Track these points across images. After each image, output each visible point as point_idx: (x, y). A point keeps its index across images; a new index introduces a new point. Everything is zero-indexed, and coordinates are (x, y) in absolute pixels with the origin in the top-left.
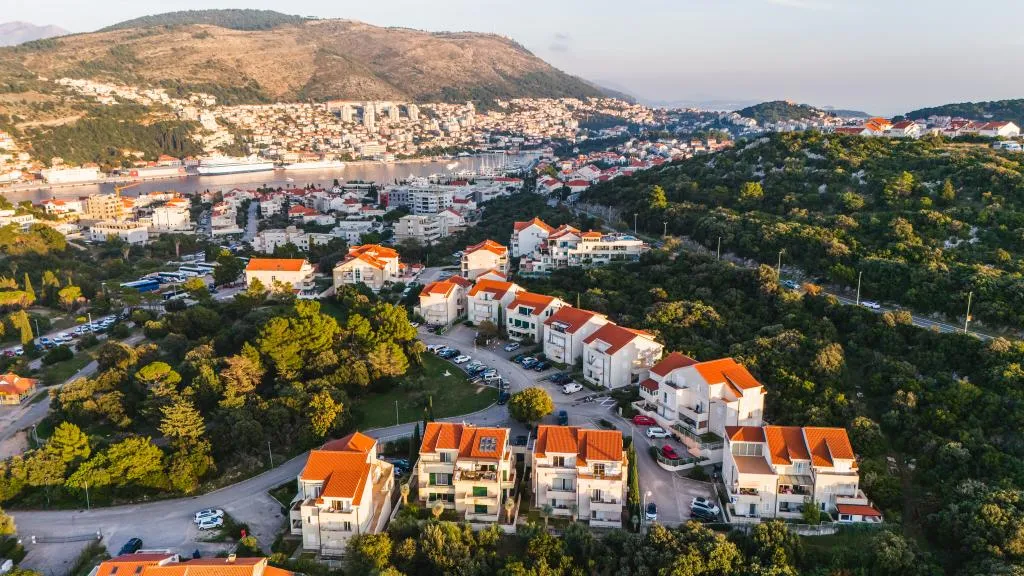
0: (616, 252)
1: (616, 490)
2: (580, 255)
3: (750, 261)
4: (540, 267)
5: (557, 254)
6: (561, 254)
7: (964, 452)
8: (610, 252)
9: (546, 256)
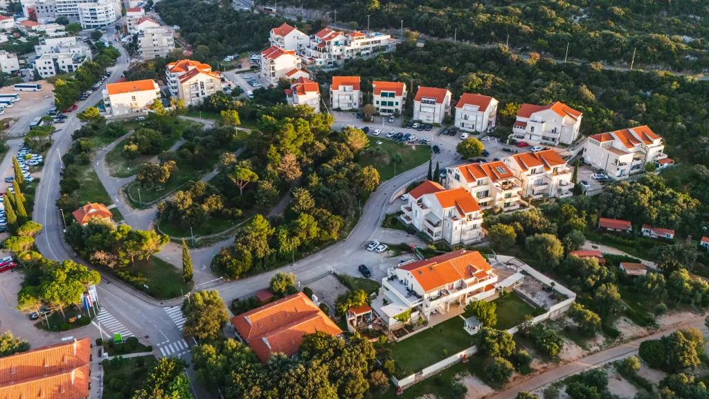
0: (375, 45)
1: (567, 178)
2: (352, 50)
3: (468, 42)
4: (321, 63)
5: (336, 51)
6: (338, 51)
7: (684, 126)
8: (371, 46)
9: (325, 53)
